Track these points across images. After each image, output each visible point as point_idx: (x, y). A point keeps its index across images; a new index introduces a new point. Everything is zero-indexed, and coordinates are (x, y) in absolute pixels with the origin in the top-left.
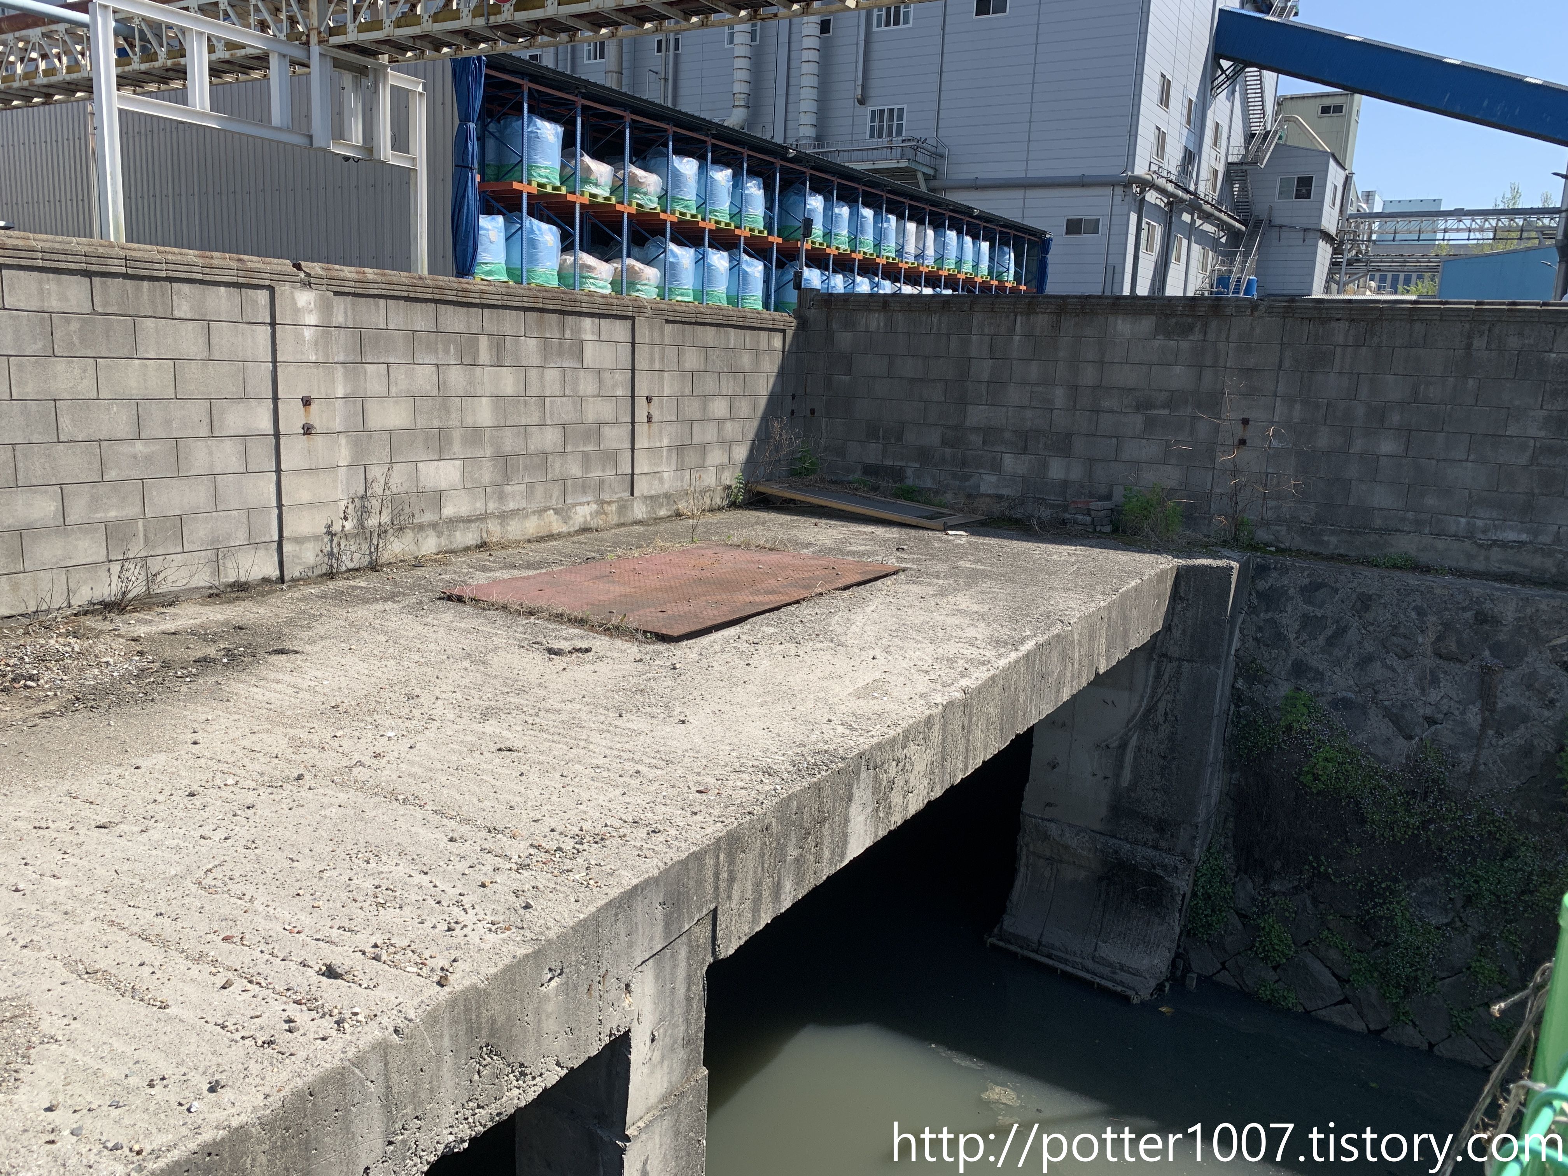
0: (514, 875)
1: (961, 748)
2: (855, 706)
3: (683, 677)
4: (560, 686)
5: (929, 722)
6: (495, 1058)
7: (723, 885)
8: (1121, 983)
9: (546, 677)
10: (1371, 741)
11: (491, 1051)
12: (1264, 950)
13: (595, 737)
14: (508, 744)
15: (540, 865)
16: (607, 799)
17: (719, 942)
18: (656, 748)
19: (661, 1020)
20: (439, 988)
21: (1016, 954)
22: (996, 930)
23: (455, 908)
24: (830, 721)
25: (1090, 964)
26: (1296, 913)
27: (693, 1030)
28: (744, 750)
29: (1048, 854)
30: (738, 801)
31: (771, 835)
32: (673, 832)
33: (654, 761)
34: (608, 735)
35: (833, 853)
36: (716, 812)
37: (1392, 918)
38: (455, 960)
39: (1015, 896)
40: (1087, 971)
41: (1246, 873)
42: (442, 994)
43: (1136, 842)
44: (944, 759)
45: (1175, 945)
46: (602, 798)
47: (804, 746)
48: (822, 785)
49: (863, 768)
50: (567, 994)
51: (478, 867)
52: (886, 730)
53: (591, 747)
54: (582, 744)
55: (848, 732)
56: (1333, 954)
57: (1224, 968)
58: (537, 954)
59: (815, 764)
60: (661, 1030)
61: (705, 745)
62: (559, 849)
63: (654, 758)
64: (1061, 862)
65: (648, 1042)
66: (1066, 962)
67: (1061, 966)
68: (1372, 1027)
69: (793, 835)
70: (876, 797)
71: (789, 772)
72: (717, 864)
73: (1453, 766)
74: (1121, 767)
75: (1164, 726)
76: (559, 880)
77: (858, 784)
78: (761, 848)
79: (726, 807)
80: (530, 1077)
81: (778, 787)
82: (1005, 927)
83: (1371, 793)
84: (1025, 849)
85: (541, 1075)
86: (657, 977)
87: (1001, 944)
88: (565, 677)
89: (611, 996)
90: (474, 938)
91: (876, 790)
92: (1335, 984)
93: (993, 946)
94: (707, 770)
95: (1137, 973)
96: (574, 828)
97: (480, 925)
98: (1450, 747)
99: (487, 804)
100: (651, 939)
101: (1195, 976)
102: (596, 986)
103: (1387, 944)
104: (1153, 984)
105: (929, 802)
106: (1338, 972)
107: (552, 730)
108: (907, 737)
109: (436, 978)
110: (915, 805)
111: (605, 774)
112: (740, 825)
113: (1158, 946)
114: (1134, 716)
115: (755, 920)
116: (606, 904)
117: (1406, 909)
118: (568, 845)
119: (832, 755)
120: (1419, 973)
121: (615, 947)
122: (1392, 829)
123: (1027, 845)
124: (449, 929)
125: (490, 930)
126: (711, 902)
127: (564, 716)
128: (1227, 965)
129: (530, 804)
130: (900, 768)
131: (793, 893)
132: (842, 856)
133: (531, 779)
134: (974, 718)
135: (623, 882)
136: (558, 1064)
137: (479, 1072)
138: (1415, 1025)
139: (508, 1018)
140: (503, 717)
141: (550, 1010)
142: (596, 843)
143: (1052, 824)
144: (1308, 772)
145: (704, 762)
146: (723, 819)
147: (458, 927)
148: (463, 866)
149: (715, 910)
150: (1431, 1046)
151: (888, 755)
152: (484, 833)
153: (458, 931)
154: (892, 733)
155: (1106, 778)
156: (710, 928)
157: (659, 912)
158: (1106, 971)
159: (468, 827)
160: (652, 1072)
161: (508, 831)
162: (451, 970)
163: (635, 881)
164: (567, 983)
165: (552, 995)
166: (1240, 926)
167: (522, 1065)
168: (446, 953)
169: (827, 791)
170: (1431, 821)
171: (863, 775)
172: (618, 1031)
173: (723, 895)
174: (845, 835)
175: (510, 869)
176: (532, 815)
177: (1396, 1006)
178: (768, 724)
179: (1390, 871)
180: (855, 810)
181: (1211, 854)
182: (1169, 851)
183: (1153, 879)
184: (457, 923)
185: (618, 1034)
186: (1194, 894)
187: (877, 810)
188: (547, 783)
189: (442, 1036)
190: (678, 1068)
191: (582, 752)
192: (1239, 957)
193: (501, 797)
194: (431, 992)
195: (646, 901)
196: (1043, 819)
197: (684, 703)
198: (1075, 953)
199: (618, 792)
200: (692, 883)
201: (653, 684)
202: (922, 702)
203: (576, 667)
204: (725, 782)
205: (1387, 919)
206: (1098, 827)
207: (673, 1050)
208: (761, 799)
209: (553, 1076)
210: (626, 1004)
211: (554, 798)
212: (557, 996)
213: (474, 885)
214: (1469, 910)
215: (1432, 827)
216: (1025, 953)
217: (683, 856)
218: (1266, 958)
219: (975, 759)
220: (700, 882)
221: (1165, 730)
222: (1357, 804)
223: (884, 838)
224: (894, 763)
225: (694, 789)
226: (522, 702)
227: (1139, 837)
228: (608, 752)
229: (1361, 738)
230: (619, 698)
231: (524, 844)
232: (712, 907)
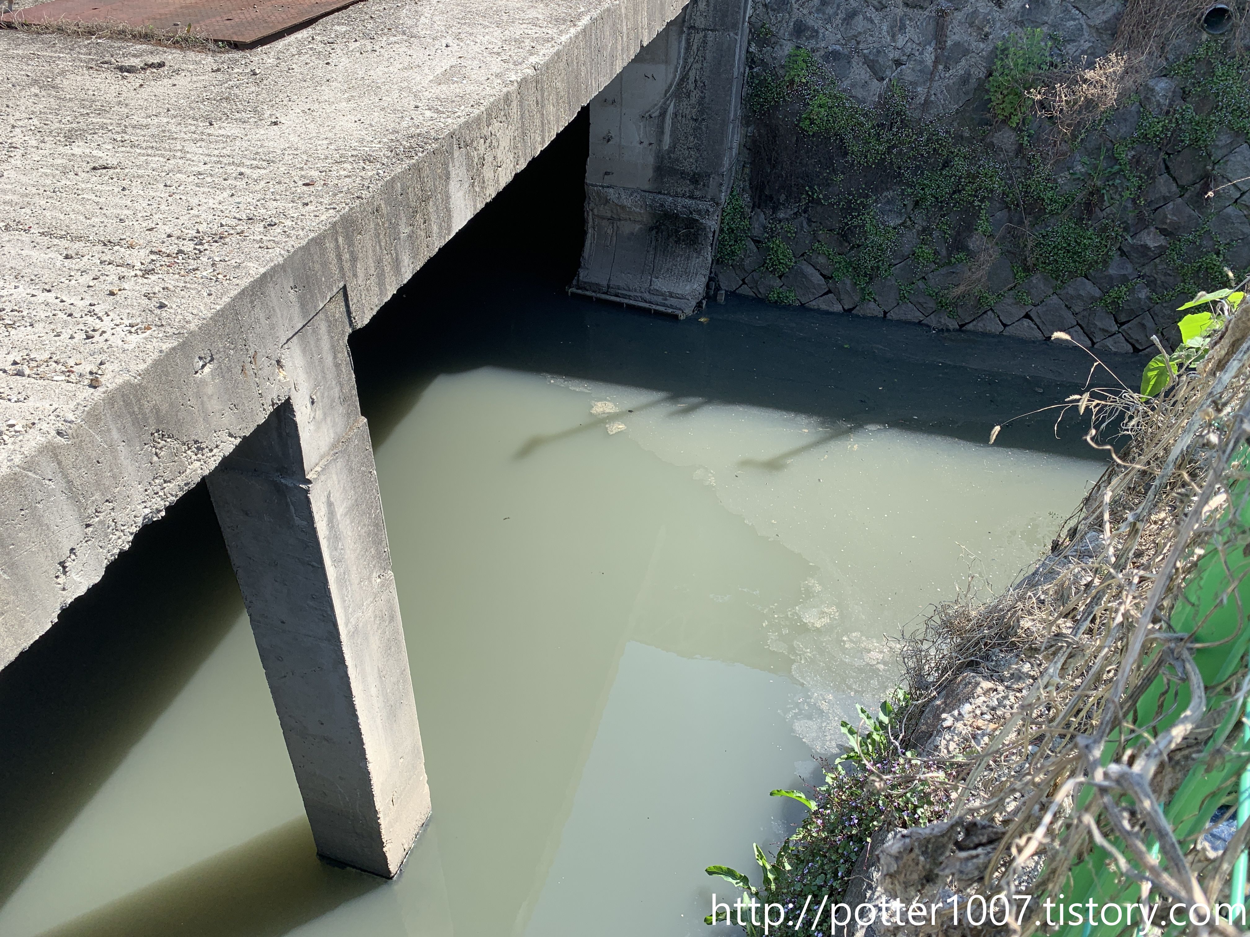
0: (140, 280)
1: (538, 122)
2: (438, 91)
3: (265, 82)
4: (141, 102)
5: (507, 99)
6: (169, 440)
7: (347, 265)
8: (671, 306)
9: (124, 95)
10: (853, 85)
11: (163, 435)
12: (773, 265)
13: (190, 147)
14: (101, 162)
15: (165, 268)
16: (216, 202)
17: (354, 314)
18: (255, 150)
19: (316, 386)
20: (92, 390)
21: (591, 298)
22: (574, 282)
23: (88, 317)
24: (417, 107)
25: (647, 296)
26: (795, 233)
27: (346, 390)
28: (340, 143)
29: (609, 215)
30: (345, 188)
31: (382, 216)
32: (288, 223)
33: (255, 163)
34: (203, 144)
35: (440, 227)
36: (326, 201)
37: (864, 226)
38: (102, 363)
39: (586, 253)
40: (645, 301)
41: (759, 208)
42: (96, 394)
43: (676, 195)
44: (524, 134)
45: (708, 272)
46: (211, 201)
47: (398, 132)
48: (421, 166)
49: (455, 147)
50: (223, 377)
51: (102, 278)
52: (471, 110)
53: (188, 156)
54: (179, 154)
55: (436, 115)
56: (822, 260)
57: (744, 283)
58: (183, 346)
59: (411, 147)
60: (318, 394)
61: (302, 142)
62: (180, 252)
63: (255, 159)
64: (620, 220)
65: (309, 405)
66: (629, 297)
67: (626, 301)
68: (846, 307)
69: (402, 215)
70: (470, 173)
71: (388, 157)
72: (338, 247)
73: (912, 99)
74: (662, 133)
75: (695, 92)
76: (188, 279)
77: (453, 162)
78: (376, 229)
79: (335, 195)
80: (207, 450)
81: (380, 171)
82: (581, 278)
83: (852, 130)
84: (590, 213)
85: (217, 447)
86: (304, 351)
87: (580, 291)
88: (144, 93)
89: (266, 372)
90: (116, 341)
91: (469, 167)
92: (823, 281)
93: (572, 293)
94: (309, 164)
95: (682, 297)
96: (190, 231)
97: (118, 329)
98: (911, 83)
99: (95, 220)
100: (291, 319)
101: (723, 292)
102: (248, 366)
103: (859, 246)
104: (694, 303)
105: (516, 175)
106: (825, 272)
107: (144, 145)
108: (490, 115)
109: (87, 382)
110: (505, 178)
111: (209, 179)
112: (351, 209)
113: (696, 274)
114: (671, 85)
115: (382, 293)
116: (239, 294)
117: (874, 218)
118: (189, 247)
119: (426, 138)
120: (880, 263)
121: (258, 330)
122: (866, 157)
123: (592, 210)
124: (88, 337)
125: (130, 332)
126: (340, 281)
127: (153, 130)
128: (746, 281)
129: (140, 215)
130: (487, 144)
131: (412, 266)
132: (449, 229)
133: (134, 192)
134: (546, 94)
135: (251, 272)
136: (230, 435)
137: (156, 454)
138: (875, 300)
139: (171, 405)
140: (89, 137)
141: (210, 393)
142: (216, 242)
143: (611, 190)
144: (806, 118)
145: (305, 157)
146: (334, 206)
147: (97, 334)
148: (86, 279)
149: (345, 287)
150: (885, 313)
151: (476, 134)
152: (100, 247)
153: (97, 338)
154: (476, 112)
155: (650, 144)
156: (343, 304)
157: (292, 295)
158: (660, 299)
159: (82, 244)
160: (319, 428)
161: (123, 242)
162: (100, 372)
163: (262, 270)
164: (220, 367)
165: (209, 380)
166: (755, 250)
167: (196, 442)
168: (91, 358)
169: (426, 172)
170: (894, 146)
171: (456, 154)
172: (279, 400)
173: (349, 274)
174: (449, 210)
175: (136, 276)
176: (144, 225)
177: (863, 289)
178: (359, 116)
179: (863, 189)
180: (453, 186)
181: (734, 196)
182: (702, 198)
183: (691, 223)
184: (94, 330)
185: (279, 403)
186: (722, 230)
187: (473, 185)
188: (152, 193)
189: (109, 430)
190: (340, 422)
191: (181, 162)
192: (754, 273)
193: (108, 213)
194: (85, 394)
195: (277, 287)
196: (603, 187)
197: (272, 106)
198: (635, 290)
199: (226, 194)
200: (317, 267)
201: (236, 91)
202: (499, 81)
203: (153, 83)
204: (329, 174)
205: (860, 227)
206: (647, 187)
207: (332, 407)
208: (366, 184)
209: (229, 446)
210: (281, 377)
211: (163, 207)
212: (213, 379)
213: (102, 295)
214: (917, 212)
215: (895, 151)
216: (598, 295)
217: (304, 243)
218: (775, 270)
219: (549, 132)
220: (325, 265)
221: (695, 96)
222: (841, 140)
223: (482, 210)
224: (482, 141)
225: (300, 183)
226: (105, 121)
227: (679, 190)
228: (206, 159)
229: (846, 84)
230: (205, 108)
231: (143, 253)
232: (341, 285)
